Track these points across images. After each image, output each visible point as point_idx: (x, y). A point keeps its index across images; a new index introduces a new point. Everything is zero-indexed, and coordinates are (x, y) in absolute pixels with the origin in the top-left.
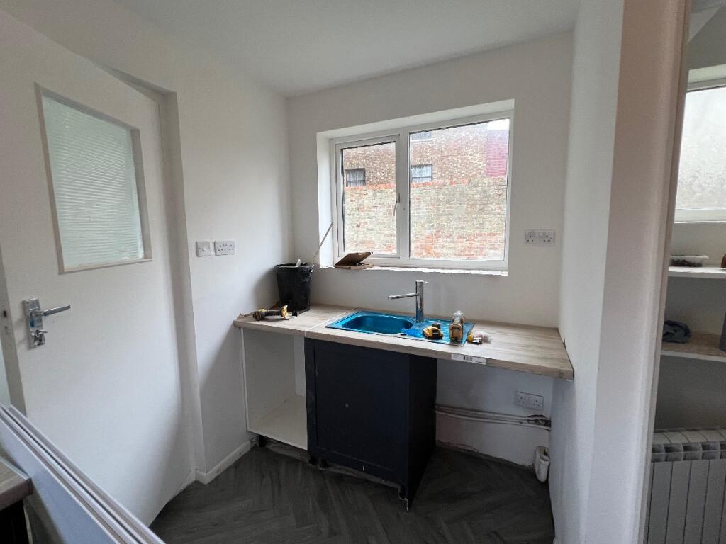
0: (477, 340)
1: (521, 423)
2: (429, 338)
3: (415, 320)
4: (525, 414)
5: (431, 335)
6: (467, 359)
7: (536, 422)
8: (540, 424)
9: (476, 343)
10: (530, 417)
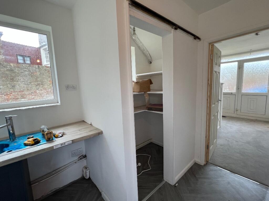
0: (61, 135)
1: (76, 163)
2: (32, 145)
3: (9, 141)
4: (76, 158)
5: (33, 143)
6: (63, 145)
7: (81, 159)
8: (82, 159)
9: (61, 137)
10: (78, 158)
